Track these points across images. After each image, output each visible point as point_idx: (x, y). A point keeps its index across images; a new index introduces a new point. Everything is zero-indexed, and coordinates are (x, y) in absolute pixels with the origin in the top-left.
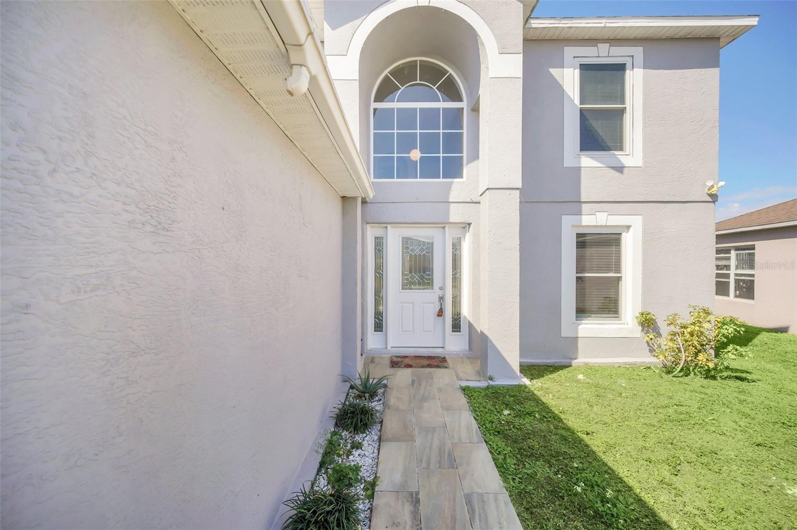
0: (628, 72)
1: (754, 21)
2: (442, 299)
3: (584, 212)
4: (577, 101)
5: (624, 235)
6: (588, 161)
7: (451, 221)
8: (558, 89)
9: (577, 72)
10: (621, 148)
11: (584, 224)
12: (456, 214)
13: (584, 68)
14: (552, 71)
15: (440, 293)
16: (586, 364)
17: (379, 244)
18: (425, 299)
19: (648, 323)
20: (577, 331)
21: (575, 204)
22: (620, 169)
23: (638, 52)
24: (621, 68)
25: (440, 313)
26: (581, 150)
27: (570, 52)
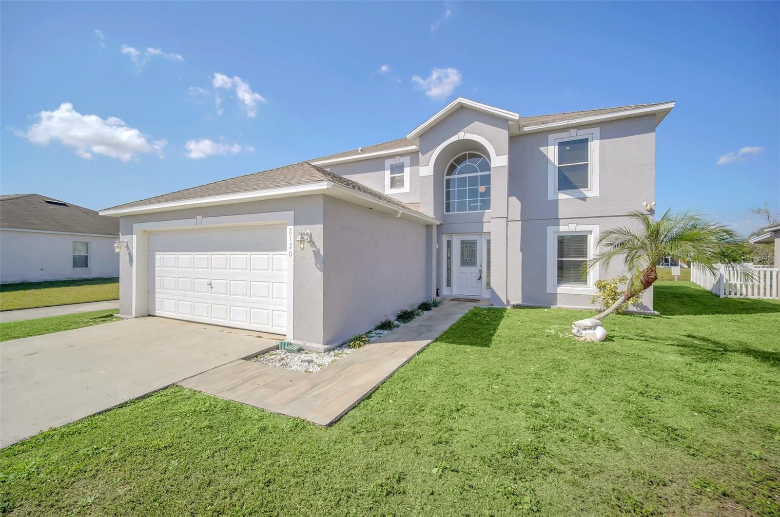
0: (589, 143)
1: (672, 105)
2: (481, 271)
3: (561, 224)
4: (556, 163)
5: (588, 236)
6: (562, 196)
7: (484, 231)
8: (545, 158)
9: (556, 147)
10: (587, 187)
11: (561, 230)
12: (486, 229)
13: (560, 144)
14: (540, 148)
15: (479, 268)
16: (559, 308)
17: (449, 243)
18: (471, 271)
19: (601, 287)
20: (556, 290)
21: (556, 221)
22: (584, 199)
23: (596, 131)
24: (586, 141)
25: (480, 278)
26: (559, 189)
27: (551, 137)
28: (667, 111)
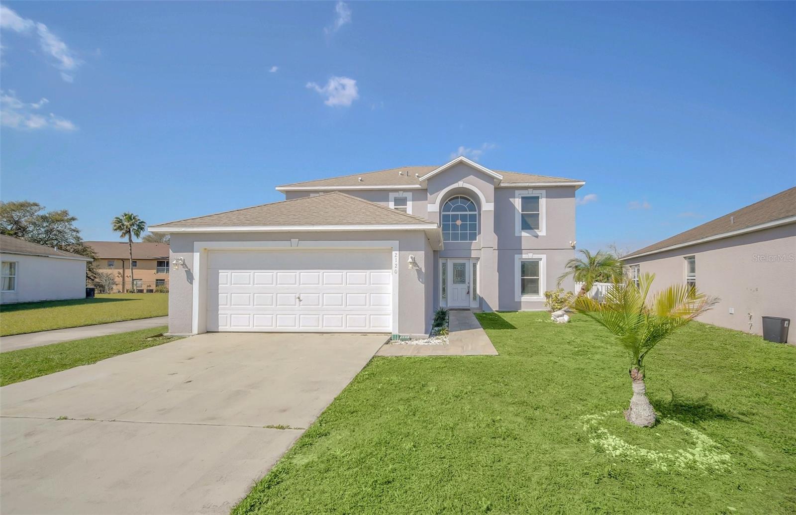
0: (540, 199)
1: (584, 183)
2: (469, 287)
3: (523, 253)
4: (520, 211)
5: (540, 261)
6: (524, 234)
7: (472, 257)
8: (513, 206)
9: (520, 199)
10: (538, 229)
11: (523, 258)
12: (474, 254)
13: (523, 198)
14: (511, 199)
15: (468, 285)
16: (524, 311)
17: (444, 265)
18: (462, 287)
19: (548, 296)
20: (521, 299)
21: (520, 251)
22: (537, 237)
23: (544, 192)
24: (538, 198)
25: (468, 293)
26: (522, 229)
27: (517, 192)
28: (581, 186)
